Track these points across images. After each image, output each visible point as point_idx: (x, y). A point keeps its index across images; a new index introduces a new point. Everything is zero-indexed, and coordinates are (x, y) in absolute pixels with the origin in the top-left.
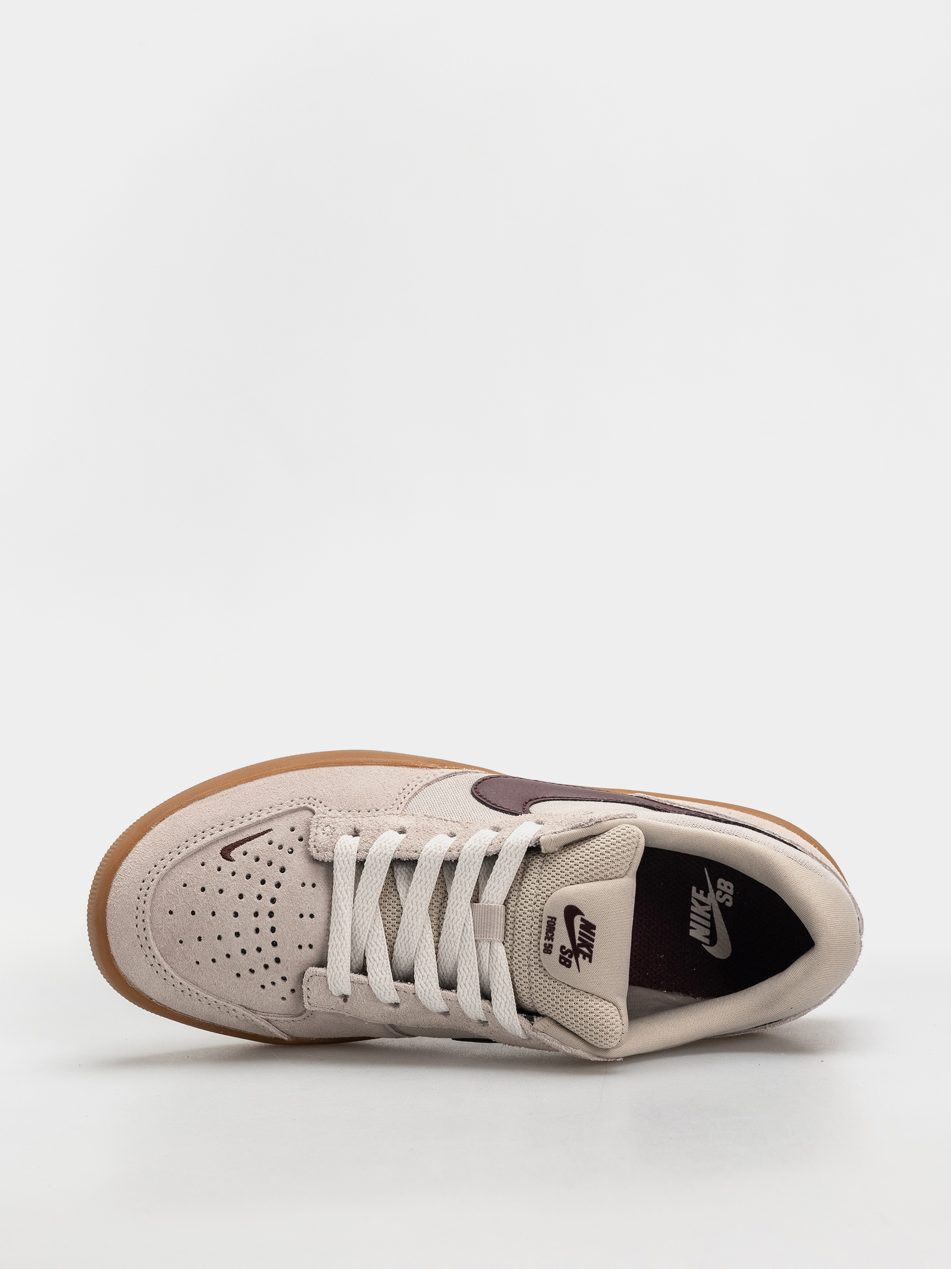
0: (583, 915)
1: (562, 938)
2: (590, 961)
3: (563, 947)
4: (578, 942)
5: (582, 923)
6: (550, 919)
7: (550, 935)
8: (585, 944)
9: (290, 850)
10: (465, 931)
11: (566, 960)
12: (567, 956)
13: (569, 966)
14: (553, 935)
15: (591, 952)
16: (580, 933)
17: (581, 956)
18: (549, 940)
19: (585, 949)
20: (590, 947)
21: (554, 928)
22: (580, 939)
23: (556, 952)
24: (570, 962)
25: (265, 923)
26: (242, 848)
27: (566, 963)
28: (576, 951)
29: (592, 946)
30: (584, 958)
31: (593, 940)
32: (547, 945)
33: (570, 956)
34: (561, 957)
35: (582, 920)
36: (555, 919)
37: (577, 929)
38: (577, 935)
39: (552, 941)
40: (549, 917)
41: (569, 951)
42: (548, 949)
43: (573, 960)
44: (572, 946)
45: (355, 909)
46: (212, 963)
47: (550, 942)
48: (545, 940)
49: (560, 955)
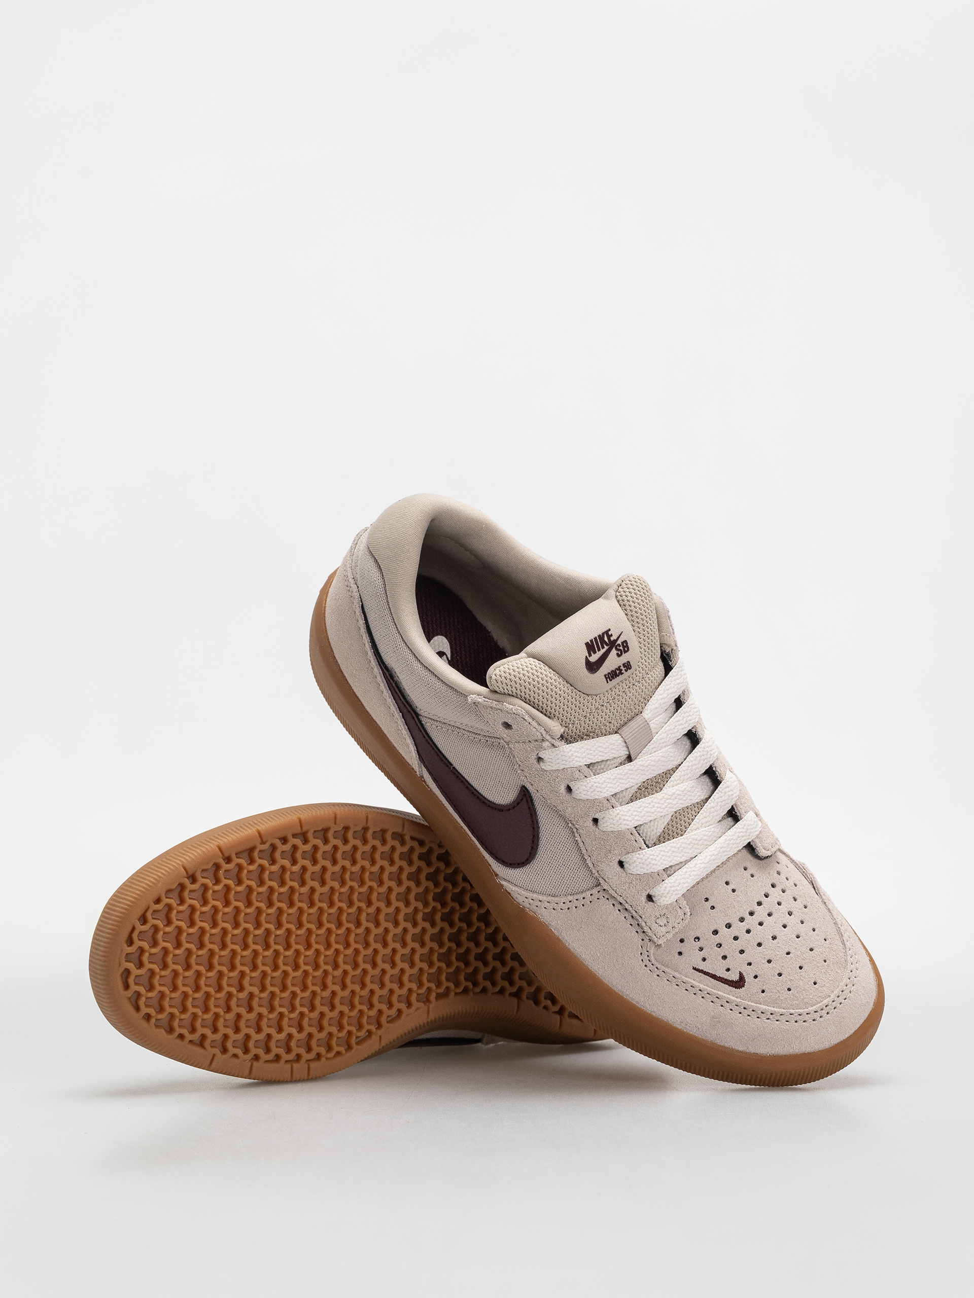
0: (586, 657)
1: (613, 661)
2: (609, 630)
3: (619, 655)
4: (606, 647)
5: (592, 654)
6: (608, 679)
7: (618, 672)
8: (603, 641)
9: (697, 940)
10: (654, 750)
11: (624, 647)
12: (621, 648)
13: (626, 641)
14: (617, 669)
15: (603, 634)
16: (599, 650)
17: (612, 639)
18: (622, 670)
19: (606, 639)
20: (601, 637)
21: (612, 672)
22: (603, 648)
23: (625, 658)
24: (623, 643)
25: (761, 913)
26: (727, 976)
27: (625, 644)
28: (613, 644)
29: (599, 636)
30: (612, 635)
31: (595, 639)
32: (625, 668)
33: (619, 645)
34: (625, 652)
35: (590, 655)
36: (605, 676)
37: (599, 654)
38: (602, 651)
39: (620, 666)
40: (608, 682)
41: (617, 649)
42: (628, 666)
43: (619, 642)
44: (612, 649)
45: (699, 851)
46: (816, 930)
47: (622, 668)
48: (623, 673)
49: (625, 653)
